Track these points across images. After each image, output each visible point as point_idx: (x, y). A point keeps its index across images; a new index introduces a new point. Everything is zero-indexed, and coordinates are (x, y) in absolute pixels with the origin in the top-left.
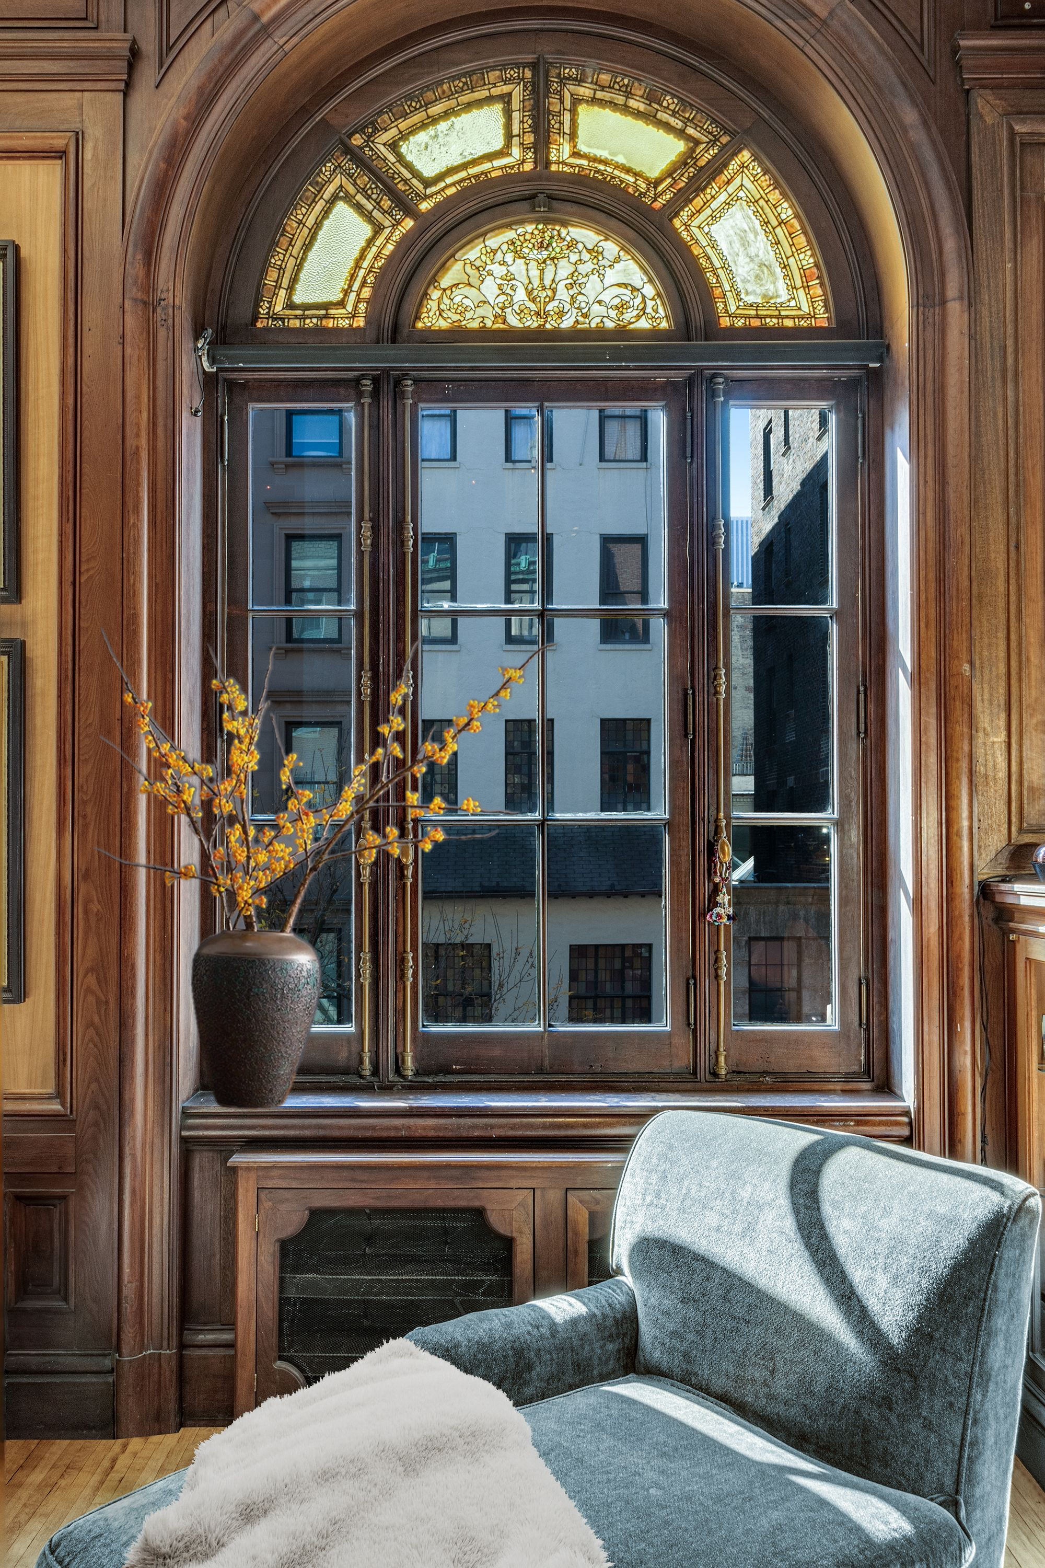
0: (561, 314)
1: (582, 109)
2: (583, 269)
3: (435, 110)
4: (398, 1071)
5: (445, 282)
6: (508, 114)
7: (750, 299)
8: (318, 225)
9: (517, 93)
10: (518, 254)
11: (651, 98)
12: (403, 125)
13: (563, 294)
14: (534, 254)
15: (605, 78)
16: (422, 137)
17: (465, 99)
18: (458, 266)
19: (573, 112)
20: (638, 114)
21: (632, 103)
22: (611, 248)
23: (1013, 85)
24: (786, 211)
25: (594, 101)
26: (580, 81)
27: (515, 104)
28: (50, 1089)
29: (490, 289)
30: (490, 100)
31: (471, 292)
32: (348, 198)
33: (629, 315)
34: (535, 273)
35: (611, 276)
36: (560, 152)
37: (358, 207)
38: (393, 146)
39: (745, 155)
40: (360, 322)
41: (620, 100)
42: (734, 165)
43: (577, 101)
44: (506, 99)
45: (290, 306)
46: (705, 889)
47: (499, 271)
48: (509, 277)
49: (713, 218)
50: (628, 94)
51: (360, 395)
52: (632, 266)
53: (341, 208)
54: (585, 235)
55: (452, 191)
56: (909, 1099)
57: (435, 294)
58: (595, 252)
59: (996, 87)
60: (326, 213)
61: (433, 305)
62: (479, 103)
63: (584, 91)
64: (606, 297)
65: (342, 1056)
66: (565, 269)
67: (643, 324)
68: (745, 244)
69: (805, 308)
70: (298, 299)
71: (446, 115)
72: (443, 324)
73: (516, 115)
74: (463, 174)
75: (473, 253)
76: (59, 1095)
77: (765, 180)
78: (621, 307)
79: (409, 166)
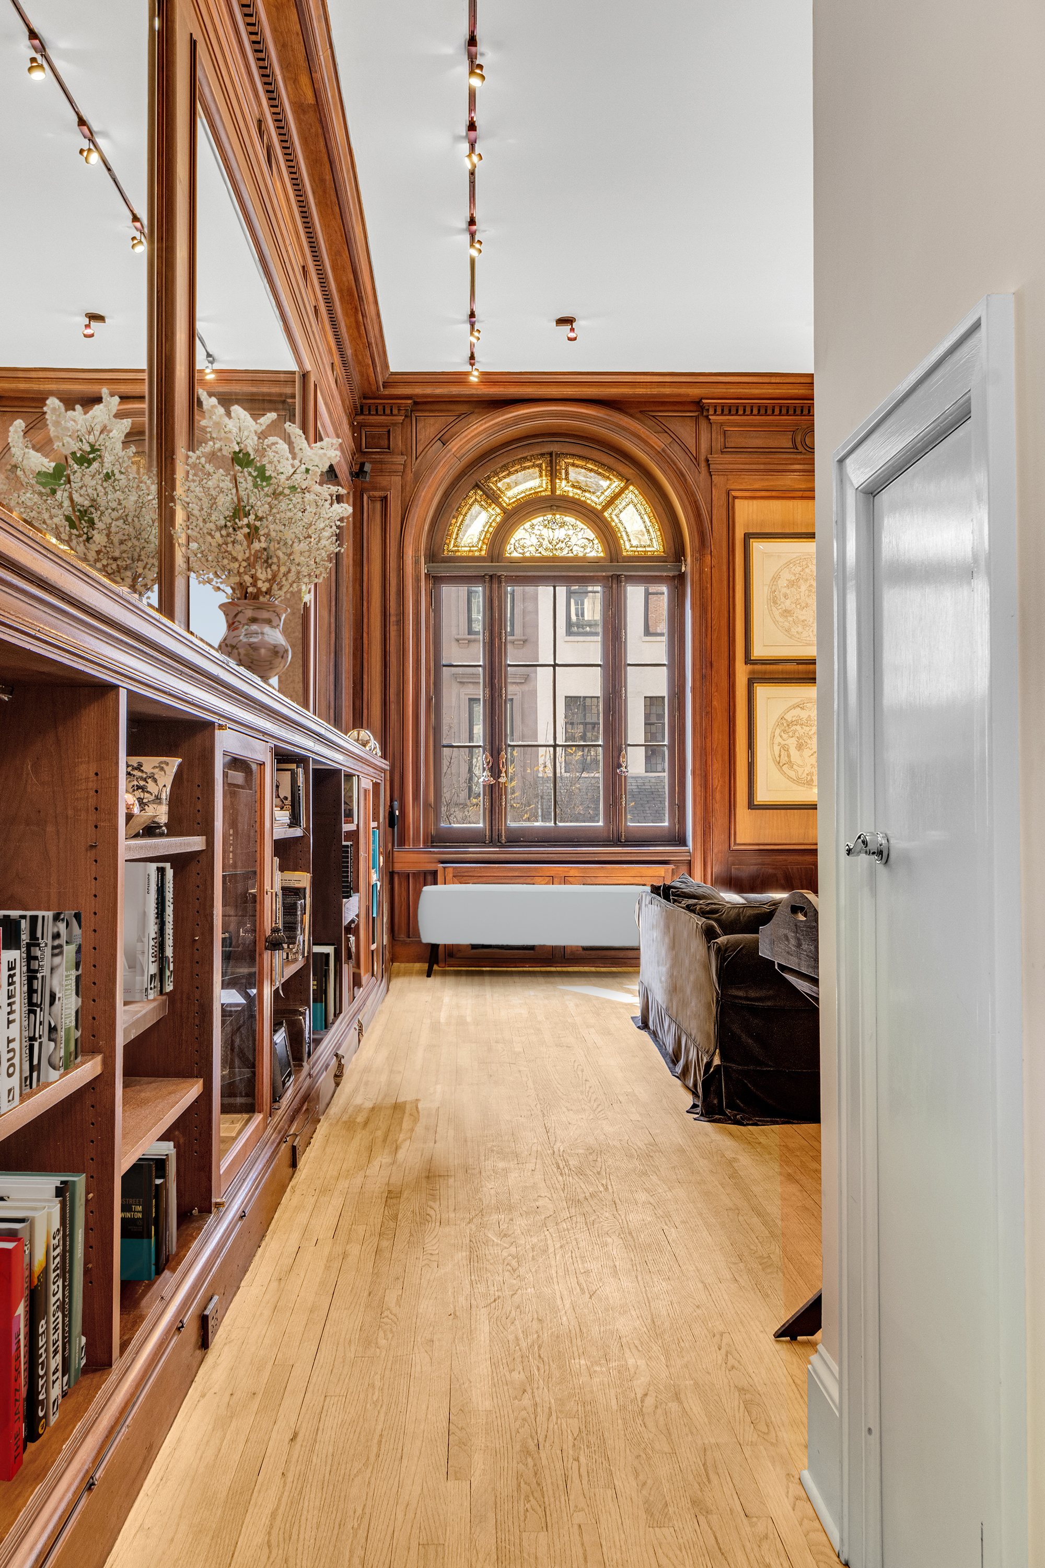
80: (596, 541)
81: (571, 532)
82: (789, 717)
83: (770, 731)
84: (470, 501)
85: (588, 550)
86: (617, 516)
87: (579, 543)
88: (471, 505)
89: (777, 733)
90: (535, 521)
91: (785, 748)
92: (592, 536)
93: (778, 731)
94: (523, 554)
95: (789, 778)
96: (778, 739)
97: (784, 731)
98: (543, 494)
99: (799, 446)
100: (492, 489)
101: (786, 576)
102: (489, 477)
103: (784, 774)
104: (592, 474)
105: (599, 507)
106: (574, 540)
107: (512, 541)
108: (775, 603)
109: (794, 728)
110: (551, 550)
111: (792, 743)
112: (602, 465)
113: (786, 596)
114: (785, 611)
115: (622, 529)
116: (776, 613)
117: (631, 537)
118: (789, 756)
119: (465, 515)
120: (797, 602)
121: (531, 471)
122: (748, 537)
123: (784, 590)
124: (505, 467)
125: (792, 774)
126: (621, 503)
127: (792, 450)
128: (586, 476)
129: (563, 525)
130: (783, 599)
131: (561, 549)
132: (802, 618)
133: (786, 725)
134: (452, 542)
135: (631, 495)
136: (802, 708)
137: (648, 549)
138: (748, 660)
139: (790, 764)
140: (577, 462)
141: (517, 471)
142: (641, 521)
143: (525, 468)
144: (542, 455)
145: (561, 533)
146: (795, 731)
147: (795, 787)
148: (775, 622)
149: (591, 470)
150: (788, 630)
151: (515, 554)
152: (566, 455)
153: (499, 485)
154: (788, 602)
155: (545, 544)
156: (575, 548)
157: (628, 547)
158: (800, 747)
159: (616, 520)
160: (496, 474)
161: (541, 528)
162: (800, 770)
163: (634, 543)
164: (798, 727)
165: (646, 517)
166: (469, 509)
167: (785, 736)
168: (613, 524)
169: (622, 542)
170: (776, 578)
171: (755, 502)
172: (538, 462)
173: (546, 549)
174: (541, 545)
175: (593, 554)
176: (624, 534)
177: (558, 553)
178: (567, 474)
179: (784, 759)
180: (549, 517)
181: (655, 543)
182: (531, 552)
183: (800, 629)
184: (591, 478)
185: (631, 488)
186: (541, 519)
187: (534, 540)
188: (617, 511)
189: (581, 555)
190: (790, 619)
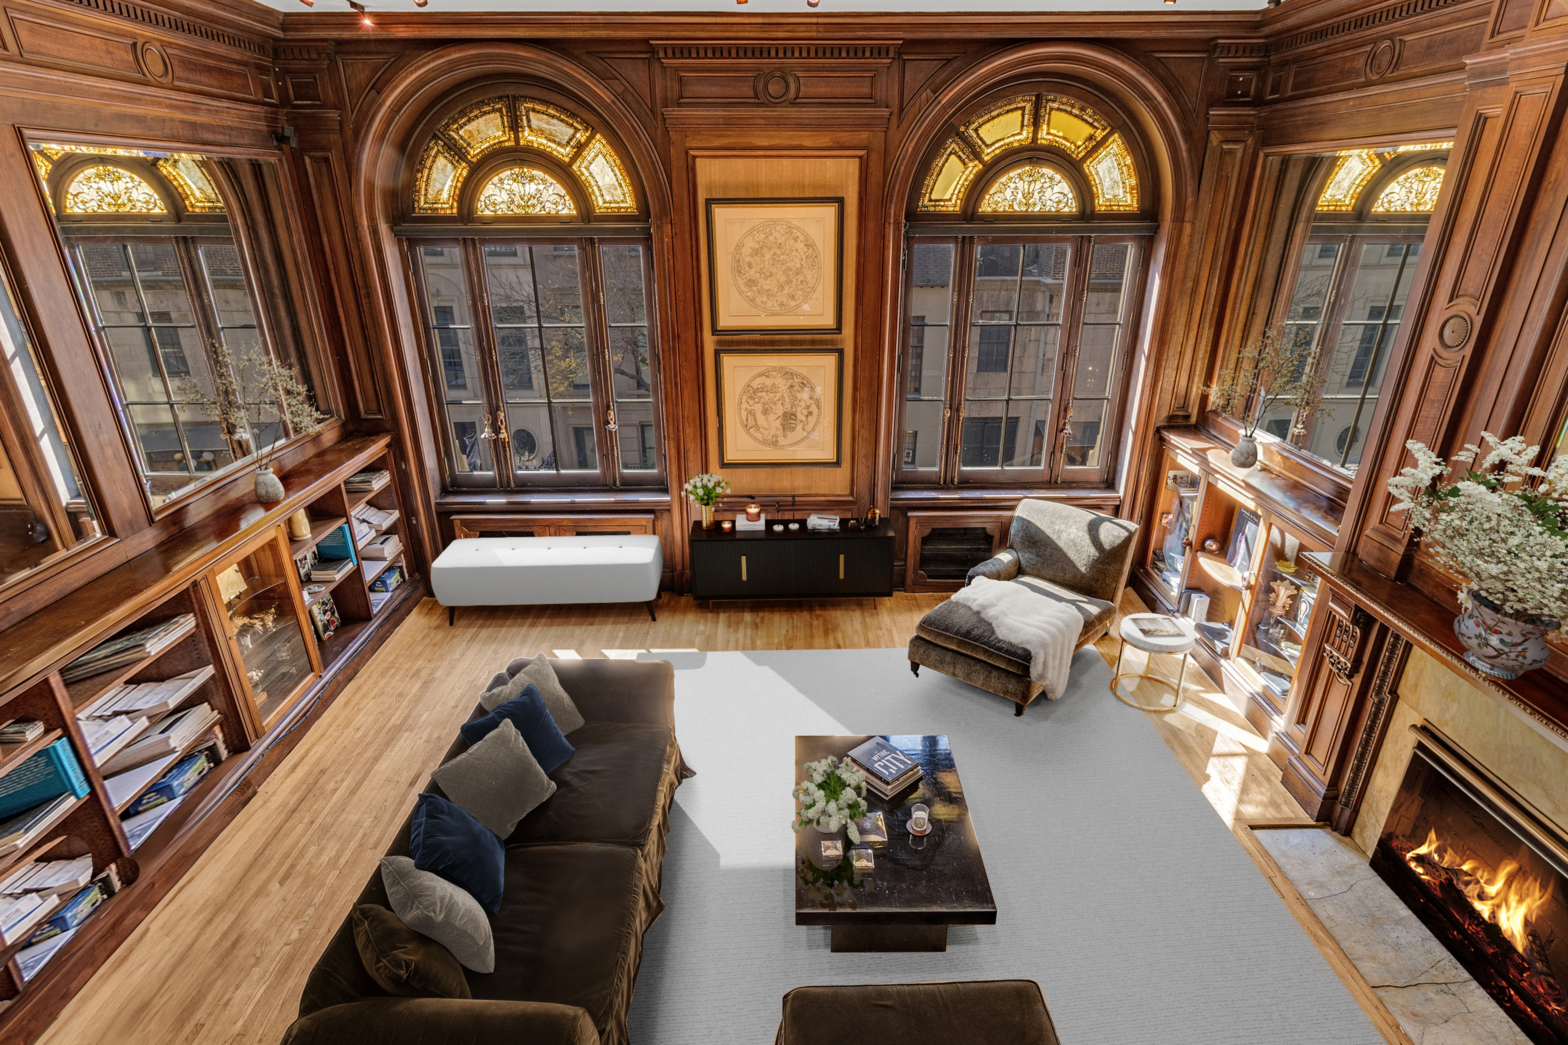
0: (1035, 204)
1: (1053, 112)
2: (1046, 185)
3: (994, 113)
4: (952, 482)
5: (991, 192)
6: (1023, 115)
7: (1108, 197)
8: (943, 165)
9: (1028, 106)
10: (1021, 179)
11: (1082, 109)
12: (980, 120)
13: (1036, 196)
14: (1028, 179)
15: (1065, 100)
16: (988, 126)
17: (1006, 108)
18: (997, 185)
19: (1050, 114)
20: (1076, 116)
21: (1074, 111)
22: (1058, 177)
23: (1227, 129)
24: (1128, 160)
25: (1058, 109)
26: (1054, 101)
27: (1027, 112)
28: (848, 492)
29: (1008, 193)
30: (1017, 109)
31: (1001, 195)
32: (955, 153)
33: (1061, 206)
34: (1026, 186)
35: (1056, 189)
36: (1043, 133)
37: (959, 157)
38: (976, 130)
39: (1116, 135)
40: (958, 209)
41: (1069, 109)
42: (1111, 140)
43: (1051, 109)
44: (1023, 109)
45: (930, 200)
46: (1062, 422)
47: (1012, 185)
48: (1016, 188)
49: (1099, 162)
50: (1073, 107)
51: (957, 242)
52: (1065, 185)
53: (953, 157)
54: (1047, 171)
55: (997, 151)
56: (1121, 494)
57: (987, 197)
58: (1051, 179)
59: (1219, 129)
60: (947, 160)
61: (986, 201)
62: (1012, 110)
63: (1055, 105)
64: (1053, 198)
65: (934, 478)
66: (1038, 185)
67: (1066, 210)
68: (1110, 173)
69: (1129, 202)
70: (933, 198)
71: (998, 115)
72: (989, 209)
73: (1026, 116)
74: (1002, 143)
75: (1003, 179)
76: (852, 494)
77: (1122, 146)
78: (1059, 202)
79: (981, 139)
80: (567, 198)
81: (541, 187)
82: (755, 384)
83: (737, 397)
84: (433, 153)
85: (560, 208)
86: (587, 168)
87: (550, 199)
88: (435, 157)
89: (744, 400)
90: (502, 175)
91: (752, 413)
92: (563, 192)
93: (745, 398)
94: (495, 211)
95: (756, 439)
96: (745, 405)
97: (750, 397)
98: (507, 144)
99: (761, 94)
100: (454, 138)
101: (750, 244)
102: (448, 125)
103: (752, 436)
104: (555, 121)
105: (567, 160)
106: (545, 196)
107: (482, 198)
108: (739, 272)
109: (760, 394)
110: (524, 207)
111: (758, 408)
112: (564, 110)
113: (750, 265)
114: (750, 280)
115: (593, 183)
116: (741, 283)
117: (604, 192)
118: (755, 420)
119: (431, 168)
120: (761, 272)
121: (492, 116)
122: (709, 202)
123: (748, 259)
124: (463, 113)
125: (758, 436)
126: (589, 153)
127: (753, 100)
128: (548, 123)
129: (532, 179)
130: (747, 269)
131: (534, 206)
132: (766, 288)
133: (752, 392)
134: (422, 199)
135: (598, 145)
136: (767, 377)
137: (622, 205)
138: (715, 331)
139: (757, 427)
140: (537, 107)
141: (477, 117)
142: (612, 174)
143: (485, 113)
144: (500, 98)
145: (531, 188)
146: (761, 397)
147: (761, 447)
148: (741, 292)
149: (553, 117)
150: (752, 300)
151: (487, 213)
152: (526, 98)
153: (461, 132)
154: (752, 271)
155: (517, 199)
156: (548, 205)
157: (601, 203)
158: (765, 412)
159: (587, 174)
160: (455, 121)
161: (511, 182)
162: (766, 433)
163: (608, 198)
164: (764, 394)
165: (616, 169)
166: (434, 162)
167: (751, 402)
168: (583, 178)
169: (594, 198)
170: (739, 246)
171: (717, 161)
172: (497, 106)
173: (518, 206)
174: (513, 202)
175: (565, 212)
176: (595, 188)
177: (530, 211)
178: (529, 121)
179: (751, 422)
180: (517, 170)
181: (628, 199)
182: (503, 210)
183: (765, 299)
184: (554, 125)
185: (598, 136)
186: (509, 172)
187: (505, 197)
188: (586, 163)
189: (553, 212)
190: (755, 288)
